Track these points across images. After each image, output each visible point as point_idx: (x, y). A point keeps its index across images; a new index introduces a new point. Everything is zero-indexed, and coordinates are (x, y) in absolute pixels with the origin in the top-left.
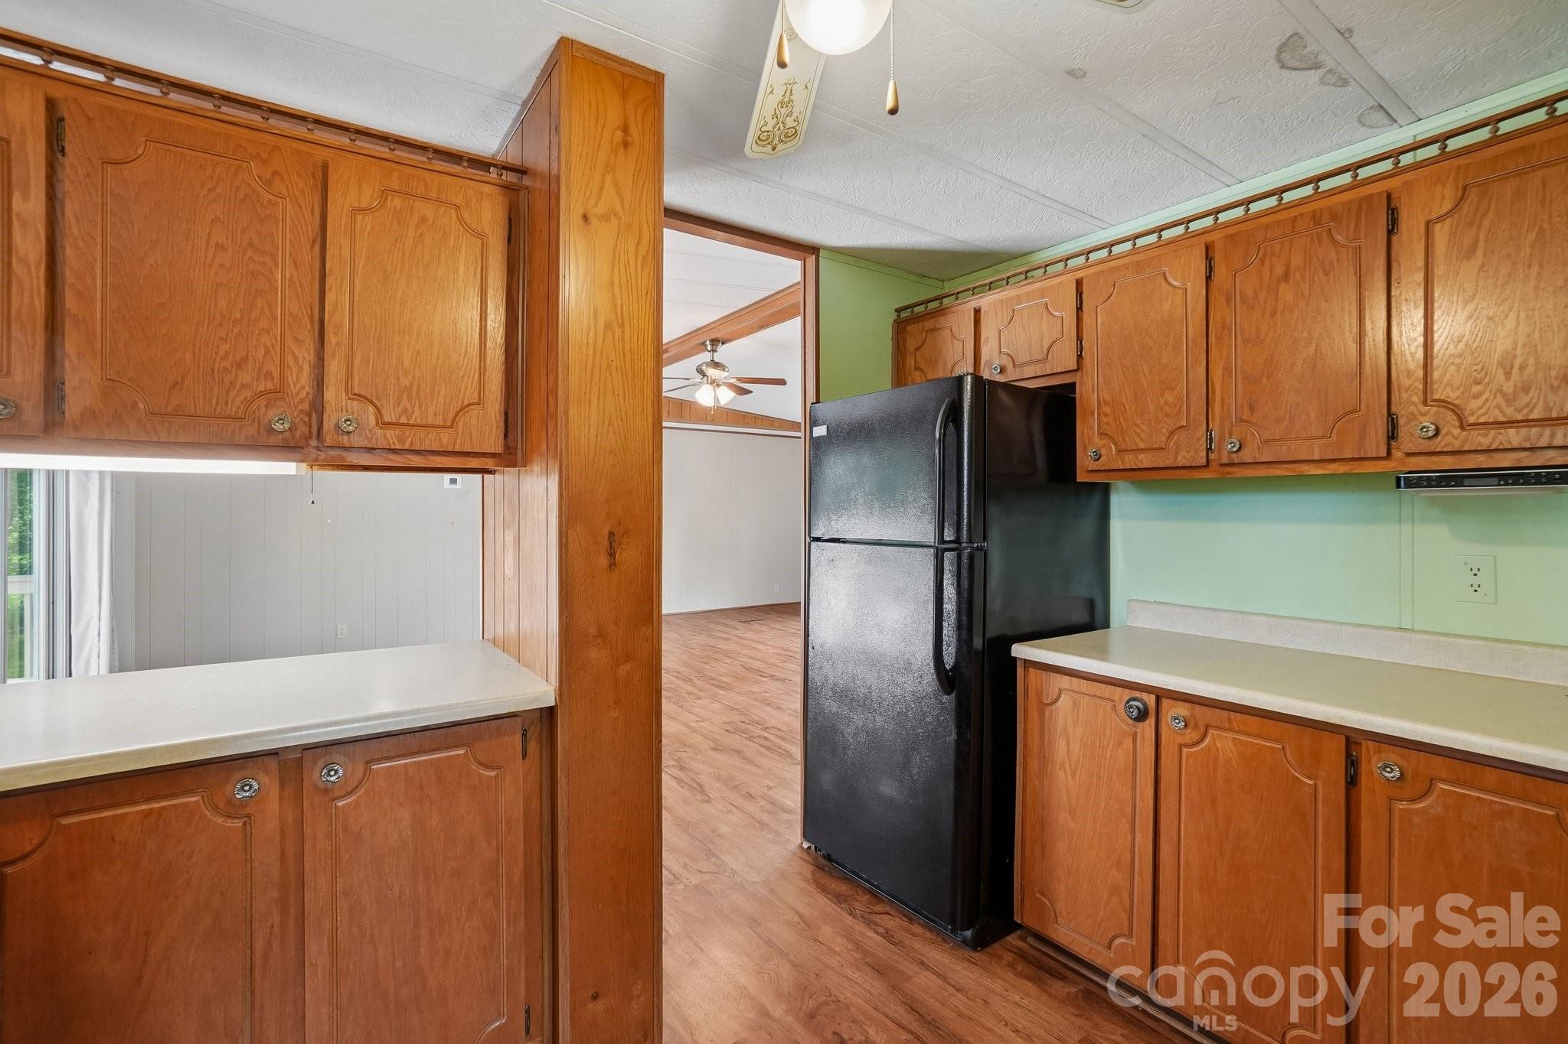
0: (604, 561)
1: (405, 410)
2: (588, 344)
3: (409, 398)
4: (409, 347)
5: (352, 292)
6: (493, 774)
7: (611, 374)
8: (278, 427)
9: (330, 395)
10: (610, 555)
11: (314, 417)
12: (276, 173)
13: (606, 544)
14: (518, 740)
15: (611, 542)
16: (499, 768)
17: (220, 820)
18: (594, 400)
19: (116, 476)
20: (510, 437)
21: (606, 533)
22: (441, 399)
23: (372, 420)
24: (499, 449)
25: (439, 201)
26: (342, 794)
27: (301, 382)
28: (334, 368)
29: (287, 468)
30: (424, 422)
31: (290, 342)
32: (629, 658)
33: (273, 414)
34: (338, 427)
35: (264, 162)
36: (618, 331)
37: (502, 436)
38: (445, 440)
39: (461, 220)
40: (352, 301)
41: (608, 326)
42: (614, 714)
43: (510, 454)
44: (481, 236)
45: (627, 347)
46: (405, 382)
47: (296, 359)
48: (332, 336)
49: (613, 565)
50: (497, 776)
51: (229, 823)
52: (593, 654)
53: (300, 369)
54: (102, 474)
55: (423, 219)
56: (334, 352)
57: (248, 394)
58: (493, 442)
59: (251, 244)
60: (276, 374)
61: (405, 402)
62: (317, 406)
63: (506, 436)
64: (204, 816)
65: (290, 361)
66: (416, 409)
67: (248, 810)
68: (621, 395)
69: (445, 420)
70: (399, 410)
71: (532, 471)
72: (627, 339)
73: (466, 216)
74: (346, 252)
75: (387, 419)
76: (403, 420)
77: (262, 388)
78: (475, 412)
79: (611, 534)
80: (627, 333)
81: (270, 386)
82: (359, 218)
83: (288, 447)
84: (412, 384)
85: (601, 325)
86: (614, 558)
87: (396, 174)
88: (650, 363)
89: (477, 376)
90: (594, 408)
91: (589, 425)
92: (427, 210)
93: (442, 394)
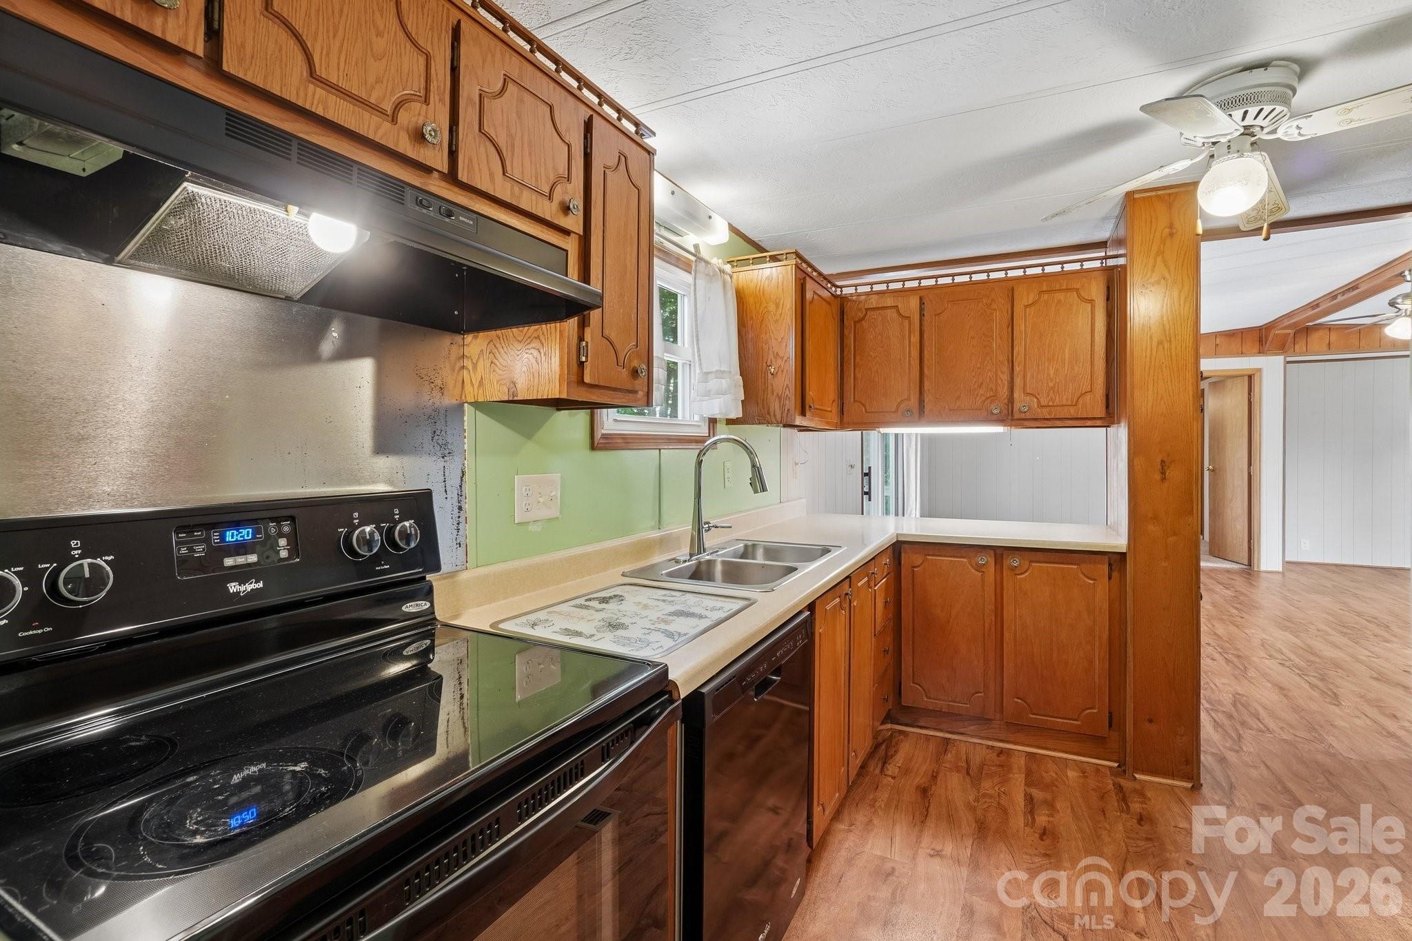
0: (1158, 476)
1: (1052, 398)
2: (1146, 356)
3: (1053, 392)
4: (1053, 367)
5: (1025, 345)
6: (1091, 582)
7: (1162, 371)
8: (995, 412)
9: (1016, 395)
10: (1162, 473)
11: (1010, 405)
12: (993, 300)
13: (1159, 467)
14: (1106, 567)
15: (1162, 466)
16: (1094, 580)
17: (973, 571)
18: (1151, 386)
19: (922, 436)
20: (1110, 408)
21: (1159, 460)
22: (1070, 391)
23: (1036, 406)
24: (1103, 415)
25: (1068, 290)
26: (1019, 573)
27: (1004, 392)
28: (1018, 381)
29: (999, 429)
30: (1061, 404)
31: (999, 373)
32: (1175, 534)
33: (993, 407)
34: (1019, 410)
35: (988, 297)
36: (1166, 345)
37: (1104, 408)
38: (1072, 412)
39: (1079, 296)
40: (1025, 349)
41: (1160, 343)
42: (1164, 564)
43: (1111, 417)
44: (1091, 301)
45: (1173, 354)
46: (1051, 384)
47: (1002, 380)
48: (1017, 367)
49: (1163, 479)
50: (1094, 583)
51: (977, 573)
52: (1151, 528)
53: (1004, 385)
54: (916, 434)
55: (1059, 301)
56: (1018, 374)
57: (984, 398)
58: (1100, 411)
59: (984, 334)
60: (994, 389)
61: (1051, 394)
62: (1011, 400)
63: (1107, 407)
64: (968, 568)
65: (999, 382)
66: (1057, 398)
67: (983, 570)
68: (1169, 381)
69: (1072, 401)
70: (1048, 399)
71: (1121, 426)
72: (1173, 349)
73: (1083, 294)
74: (1023, 328)
75: (1043, 403)
76: (1051, 404)
77: (988, 395)
78: (1088, 397)
79: (1163, 461)
80: (1173, 346)
81: (992, 394)
82: (1028, 309)
83: (1000, 420)
84: (1054, 386)
85: (1155, 344)
86: (1165, 475)
87: (1045, 284)
88: (1192, 360)
89: (1089, 377)
90: (1150, 392)
91: (1147, 401)
92: (1061, 296)
93: (1071, 387)
